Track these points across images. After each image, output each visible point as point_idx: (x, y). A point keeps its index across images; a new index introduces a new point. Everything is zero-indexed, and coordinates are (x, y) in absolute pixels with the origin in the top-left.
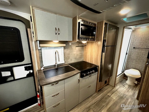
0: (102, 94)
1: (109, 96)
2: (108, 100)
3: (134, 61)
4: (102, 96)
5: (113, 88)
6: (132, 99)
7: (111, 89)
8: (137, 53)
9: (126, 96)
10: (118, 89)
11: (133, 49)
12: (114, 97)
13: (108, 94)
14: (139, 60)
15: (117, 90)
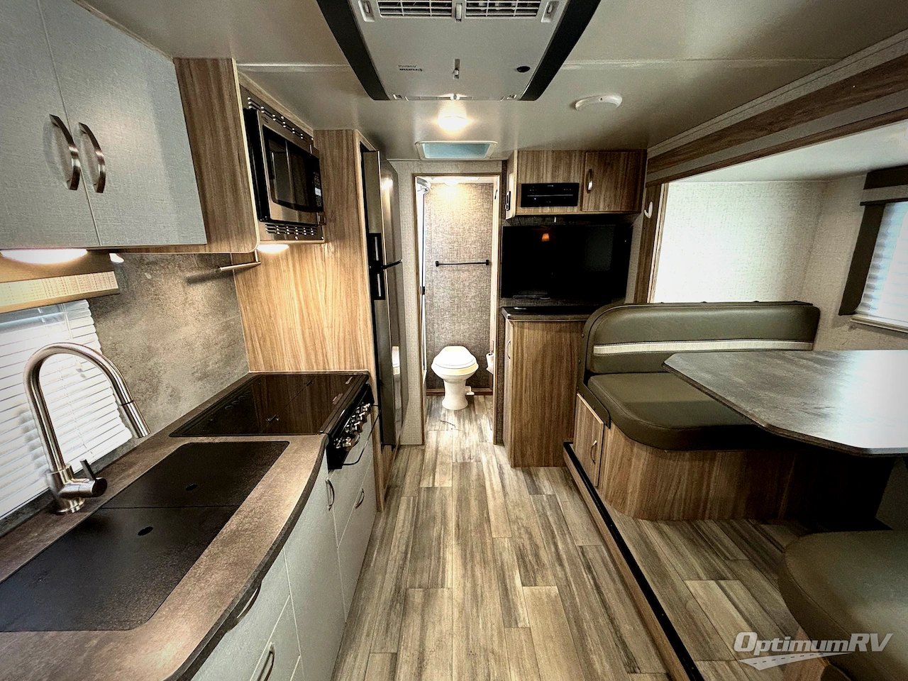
0: (404, 499)
1: (431, 490)
2: (437, 508)
3: (447, 316)
4: (408, 508)
5: (424, 451)
6: (486, 451)
7: (419, 458)
8: (449, 284)
9: (470, 451)
10: (437, 442)
11: (435, 268)
12: (446, 481)
13: (424, 484)
14: (458, 307)
15: (437, 451)
